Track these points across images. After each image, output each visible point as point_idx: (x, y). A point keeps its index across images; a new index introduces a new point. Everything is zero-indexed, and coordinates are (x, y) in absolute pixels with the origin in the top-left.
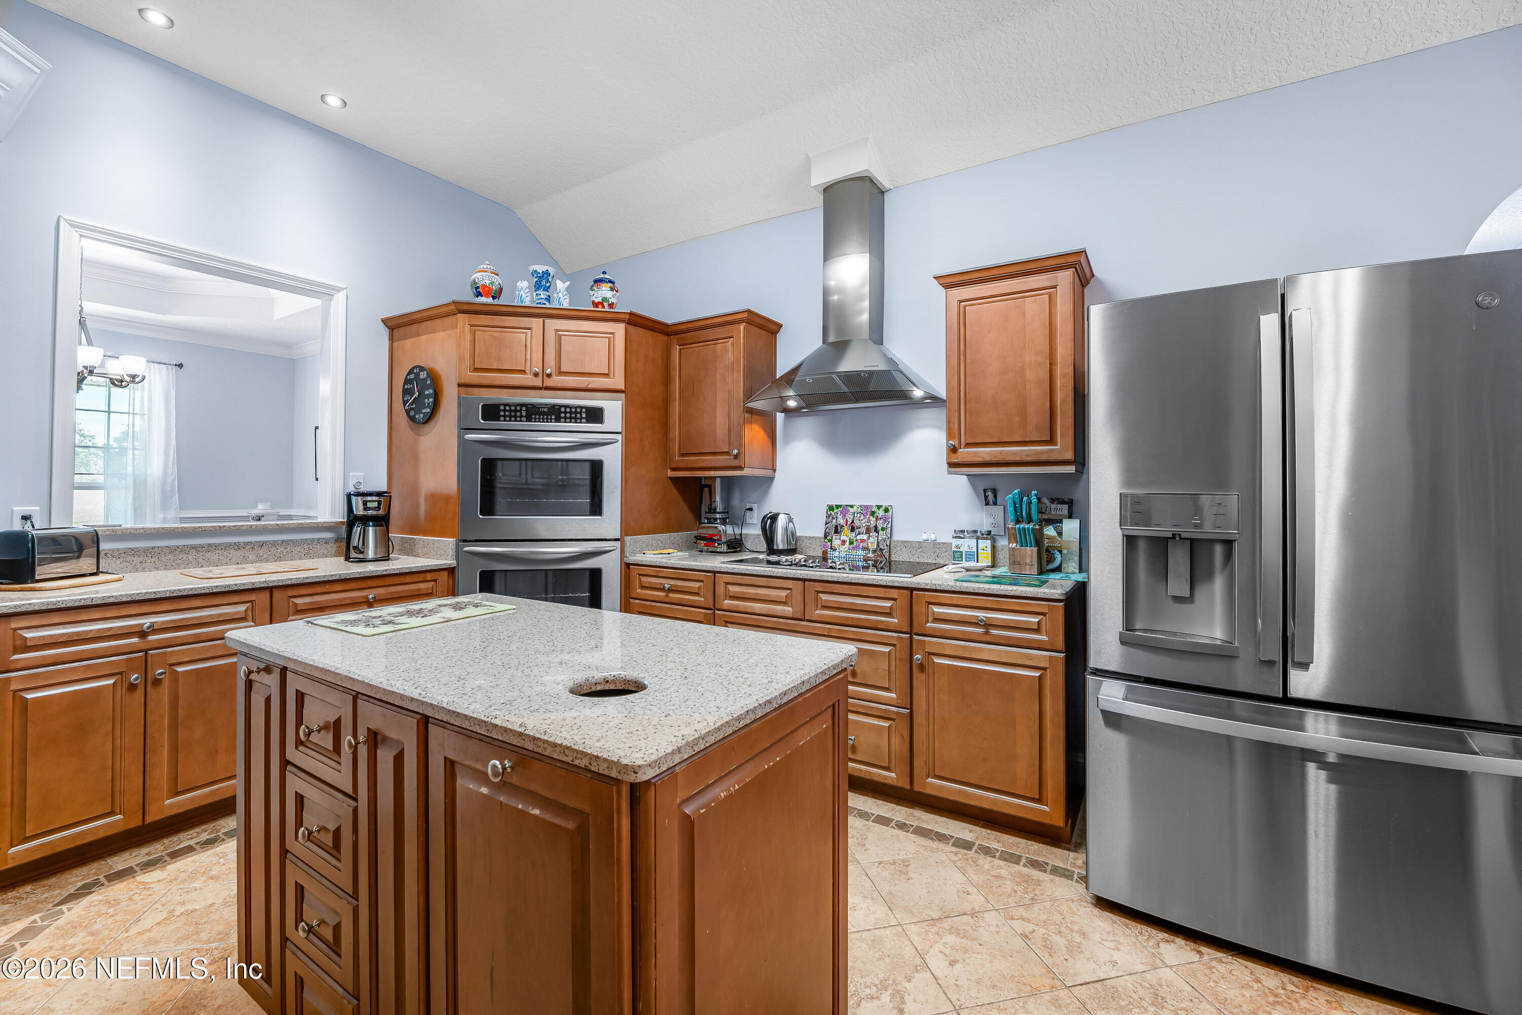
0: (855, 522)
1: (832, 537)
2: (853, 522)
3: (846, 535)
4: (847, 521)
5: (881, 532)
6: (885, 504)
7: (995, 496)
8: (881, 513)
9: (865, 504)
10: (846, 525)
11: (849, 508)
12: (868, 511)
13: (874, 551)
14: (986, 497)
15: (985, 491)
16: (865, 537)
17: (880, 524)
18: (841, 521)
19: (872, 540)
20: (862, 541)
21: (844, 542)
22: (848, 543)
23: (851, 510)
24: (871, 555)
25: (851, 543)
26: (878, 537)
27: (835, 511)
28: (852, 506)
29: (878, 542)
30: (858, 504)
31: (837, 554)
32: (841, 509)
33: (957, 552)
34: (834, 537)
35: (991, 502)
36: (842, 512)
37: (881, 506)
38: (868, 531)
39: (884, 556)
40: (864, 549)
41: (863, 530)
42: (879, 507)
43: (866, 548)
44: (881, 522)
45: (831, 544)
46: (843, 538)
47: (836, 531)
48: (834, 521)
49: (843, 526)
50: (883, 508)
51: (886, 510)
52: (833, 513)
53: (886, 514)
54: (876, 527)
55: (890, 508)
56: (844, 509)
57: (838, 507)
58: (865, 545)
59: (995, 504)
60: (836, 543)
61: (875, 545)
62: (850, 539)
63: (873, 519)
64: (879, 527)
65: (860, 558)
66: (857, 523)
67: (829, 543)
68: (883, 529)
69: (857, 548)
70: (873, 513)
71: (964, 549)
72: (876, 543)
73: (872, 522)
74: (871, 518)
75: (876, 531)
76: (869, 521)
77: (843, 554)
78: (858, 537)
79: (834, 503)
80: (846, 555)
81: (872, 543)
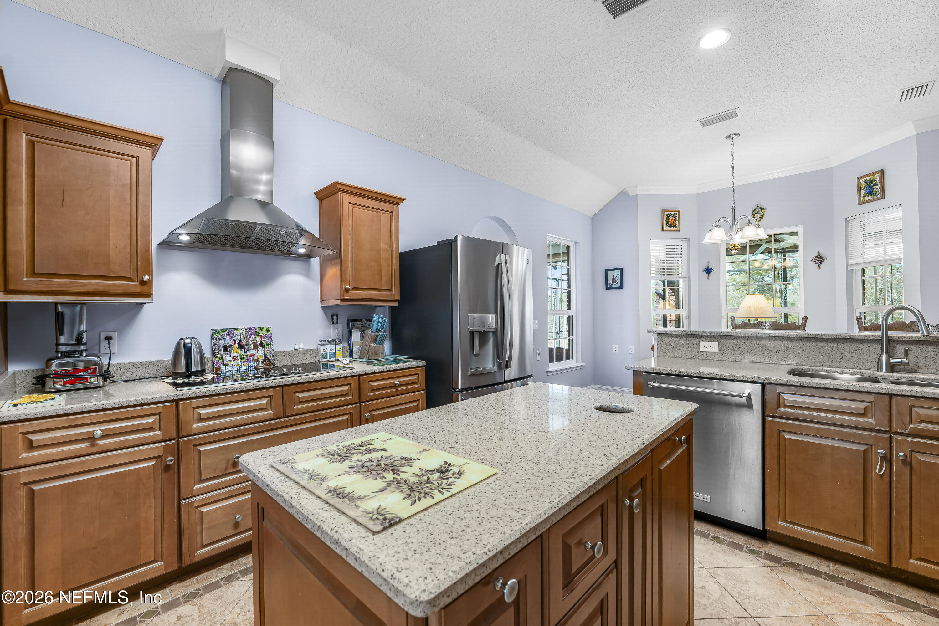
0: (242, 341)
1: (223, 355)
2: (240, 341)
3: (236, 352)
4: (234, 340)
5: (266, 347)
6: (266, 326)
7: (337, 319)
8: (264, 333)
9: (249, 327)
10: (235, 343)
11: (235, 331)
12: (251, 331)
13: (263, 362)
14: (333, 319)
15: (332, 316)
16: (254, 352)
17: (264, 341)
18: (229, 341)
19: (260, 353)
20: (252, 355)
21: (235, 358)
22: (239, 358)
23: (237, 332)
24: (261, 365)
25: (242, 357)
26: (265, 351)
27: (221, 333)
28: (237, 329)
29: (265, 355)
30: (242, 327)
31: (230, 368)
32: (227, 332)
33: (324, 353)
34: (224, 355)
35: (335, 322)
36: (228, 334)
37: (263, 328)
38: (255, 347)
39: (272, 364)
40: (255, 361)
41: (252, 346)
42: (261, 329)
43: (256, 360)
44: (265, 339)
45: (223, 361)
46: (234, 354)
47: (226, 349)
48: (222, 342)
49: (231, 345)
50: (265, 329)
51: (268, 331)
52: (219, 336)
53: (269, 333)
54: (262, 343)
55: (270, 329)
56: (231, 332)
57: (223, 330)
58: (255, 358)
59: (337, 323)
60: (227, 360)
61: (264, 357)
62: (240, 354)
63: (258, 338)
64: (265, 343)
65: (253, 369)
66: (244, 342)
67: (220, 361)
68: (267, 345)
69: (248, 361)
70: (257, 334)
71: (328, 351)
72: (264, 355)
73: (258, 340)
74: (256, 337)
75: (262, 345)
76: (255, 340)
77: (236, 368)
78: (248, 353)
79: (219, 327)
80: (240, 368)
81: (261, 355)
